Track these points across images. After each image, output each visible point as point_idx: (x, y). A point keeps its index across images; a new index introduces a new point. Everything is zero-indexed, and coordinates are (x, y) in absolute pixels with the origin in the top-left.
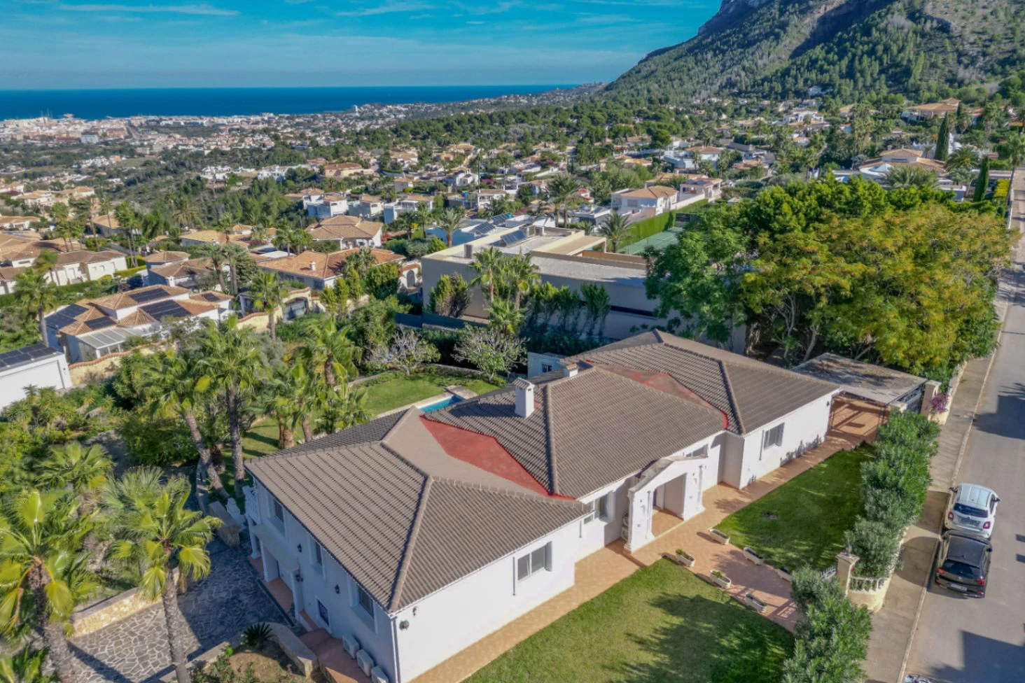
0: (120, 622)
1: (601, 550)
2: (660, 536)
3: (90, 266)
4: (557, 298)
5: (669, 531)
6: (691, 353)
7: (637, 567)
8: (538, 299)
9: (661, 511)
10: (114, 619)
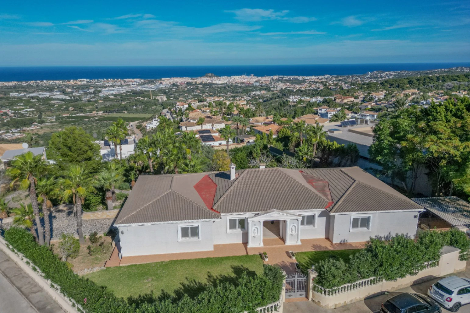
0: (96, 220)
1: (240, 243)
2: (268, 247)
3: (215, 125)
4: (337, 150)
5: (274, 246)
6: (347, 175)
7: (245, 254)
8: (329, 148)
9: (280, 238)
10: (95, 218)
